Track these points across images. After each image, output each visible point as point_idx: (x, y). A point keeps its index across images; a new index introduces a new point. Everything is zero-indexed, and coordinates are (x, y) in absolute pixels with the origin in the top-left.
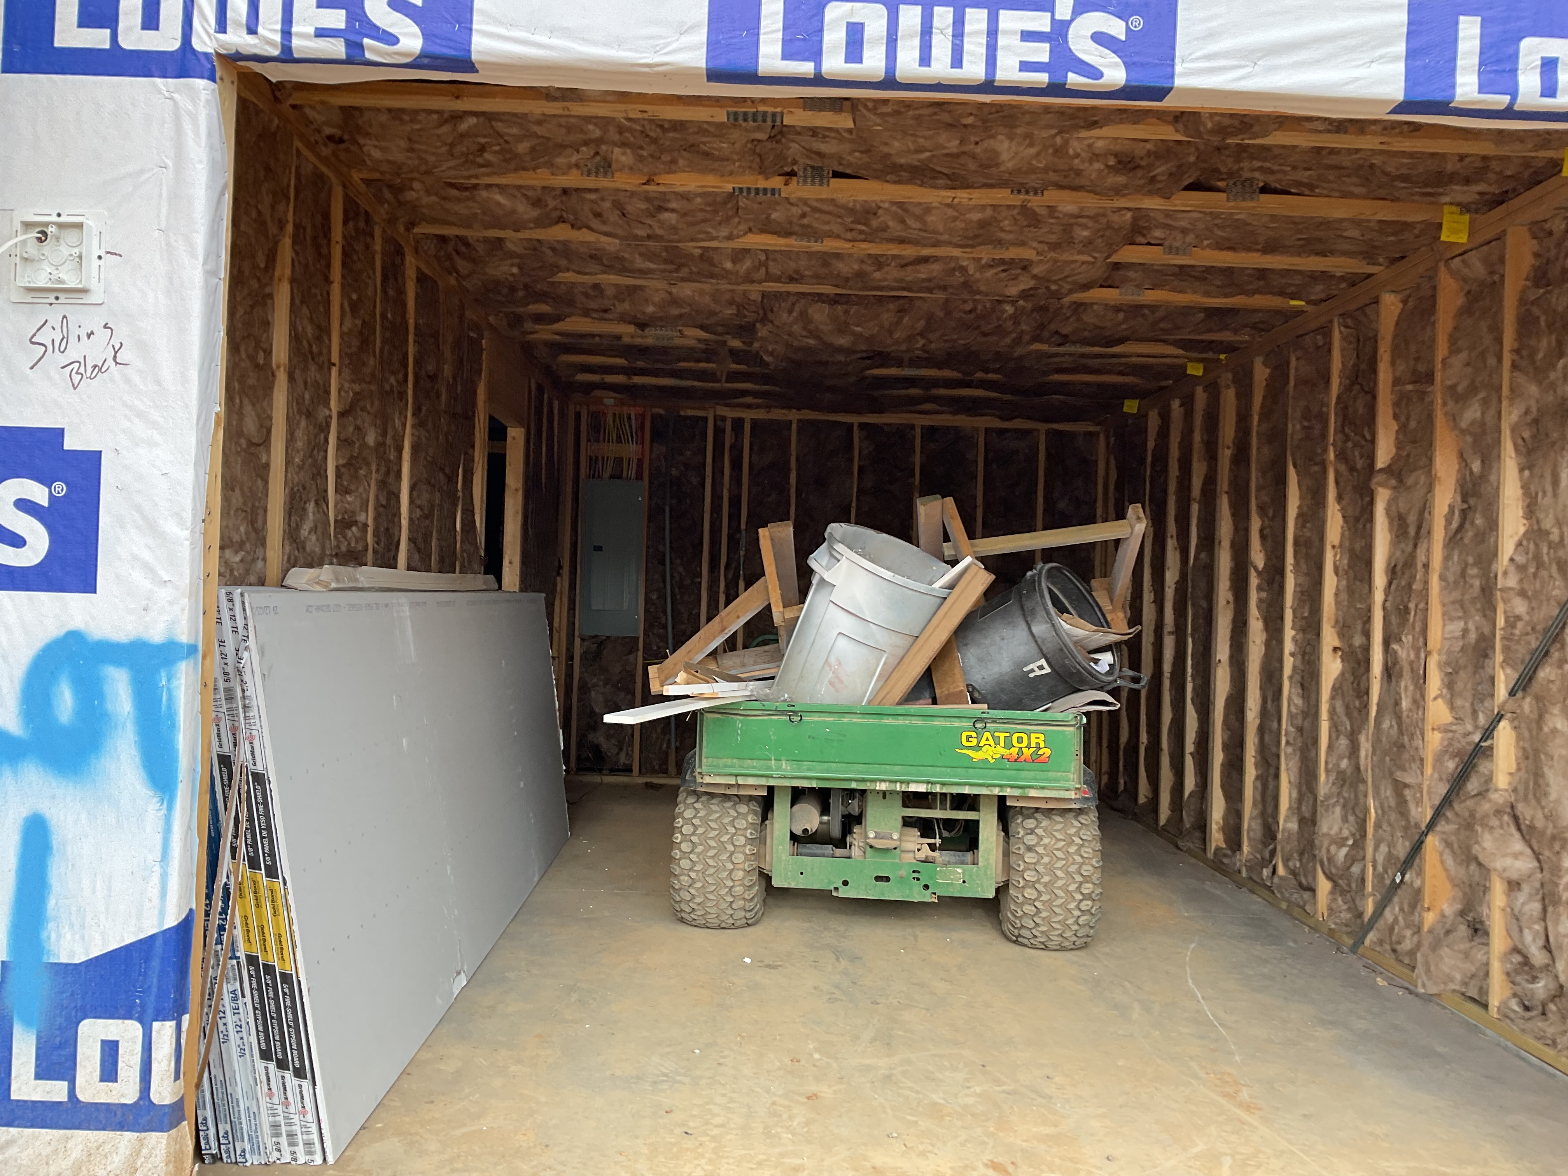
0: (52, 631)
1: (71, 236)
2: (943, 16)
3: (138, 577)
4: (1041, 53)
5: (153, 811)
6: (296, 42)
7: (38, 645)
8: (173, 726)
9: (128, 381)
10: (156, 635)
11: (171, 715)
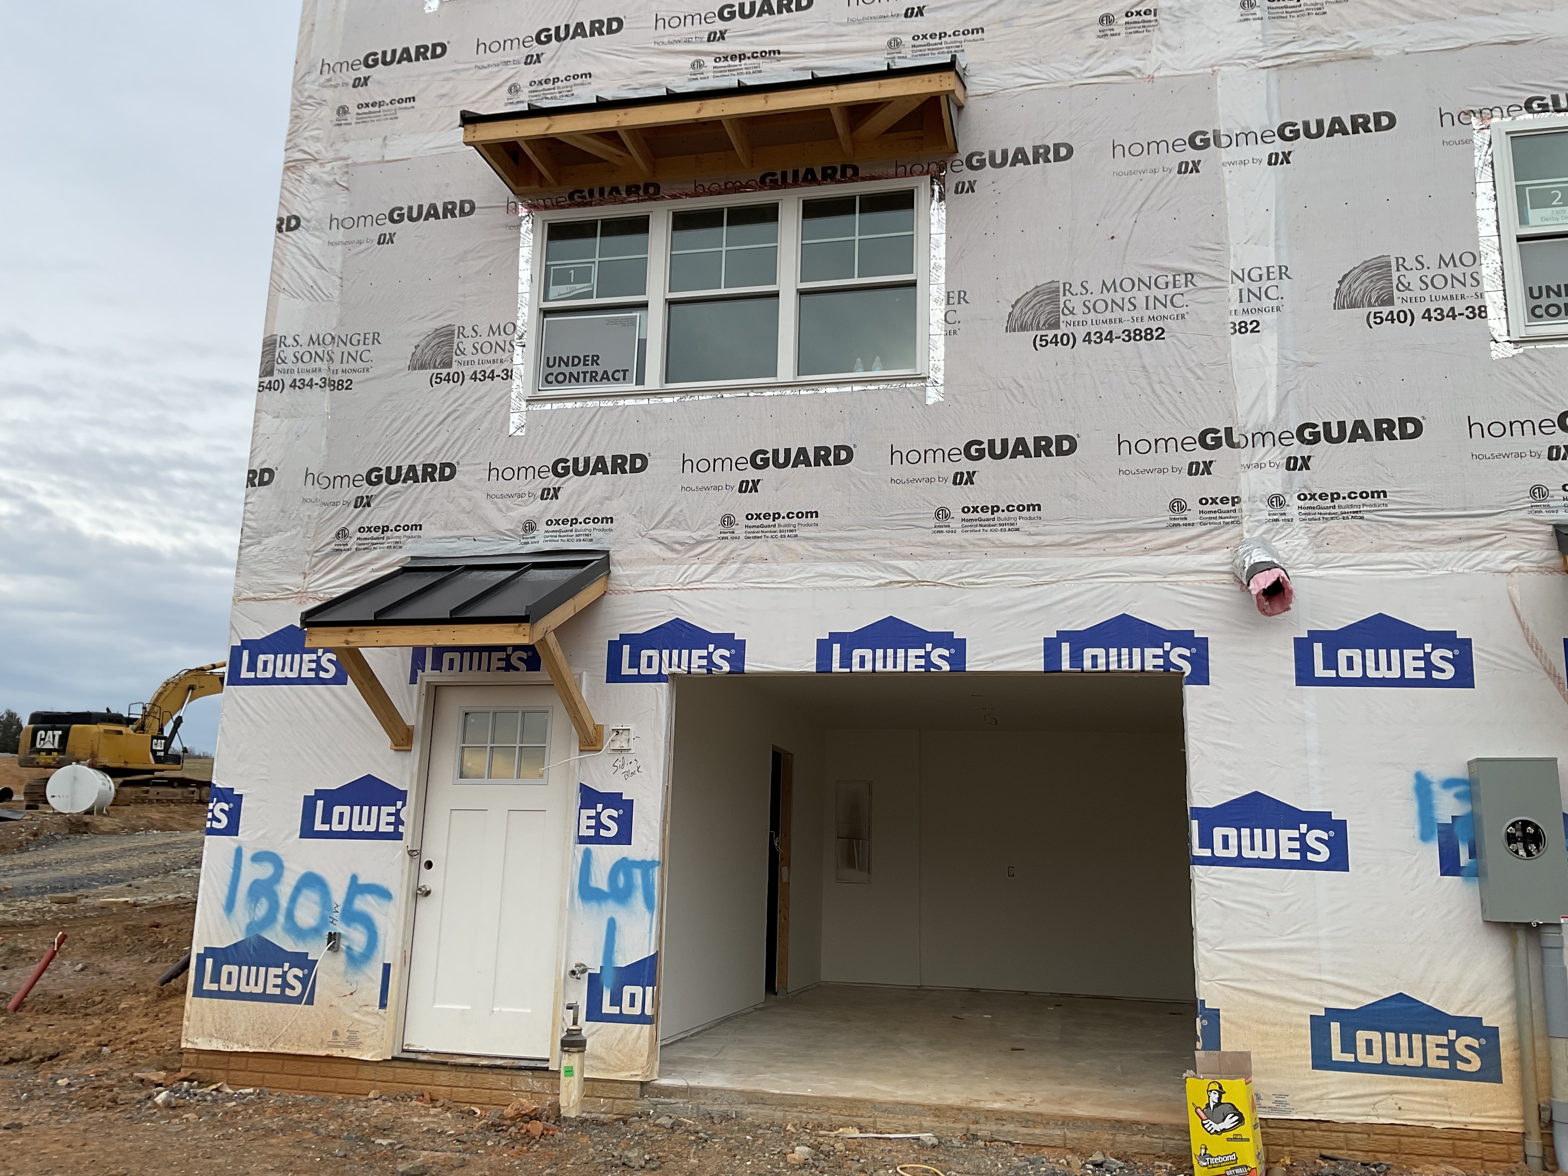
0: (618, 858)
1: (626, 732)
2: (890, 652)
3: (644, 839)
4: (922, 662)
5: (647, 916)
6: (692, 670)
7: (614, 862)
8: (654, 888)
9: (641, 777)
10: (649, 859)
11: (653, 885)
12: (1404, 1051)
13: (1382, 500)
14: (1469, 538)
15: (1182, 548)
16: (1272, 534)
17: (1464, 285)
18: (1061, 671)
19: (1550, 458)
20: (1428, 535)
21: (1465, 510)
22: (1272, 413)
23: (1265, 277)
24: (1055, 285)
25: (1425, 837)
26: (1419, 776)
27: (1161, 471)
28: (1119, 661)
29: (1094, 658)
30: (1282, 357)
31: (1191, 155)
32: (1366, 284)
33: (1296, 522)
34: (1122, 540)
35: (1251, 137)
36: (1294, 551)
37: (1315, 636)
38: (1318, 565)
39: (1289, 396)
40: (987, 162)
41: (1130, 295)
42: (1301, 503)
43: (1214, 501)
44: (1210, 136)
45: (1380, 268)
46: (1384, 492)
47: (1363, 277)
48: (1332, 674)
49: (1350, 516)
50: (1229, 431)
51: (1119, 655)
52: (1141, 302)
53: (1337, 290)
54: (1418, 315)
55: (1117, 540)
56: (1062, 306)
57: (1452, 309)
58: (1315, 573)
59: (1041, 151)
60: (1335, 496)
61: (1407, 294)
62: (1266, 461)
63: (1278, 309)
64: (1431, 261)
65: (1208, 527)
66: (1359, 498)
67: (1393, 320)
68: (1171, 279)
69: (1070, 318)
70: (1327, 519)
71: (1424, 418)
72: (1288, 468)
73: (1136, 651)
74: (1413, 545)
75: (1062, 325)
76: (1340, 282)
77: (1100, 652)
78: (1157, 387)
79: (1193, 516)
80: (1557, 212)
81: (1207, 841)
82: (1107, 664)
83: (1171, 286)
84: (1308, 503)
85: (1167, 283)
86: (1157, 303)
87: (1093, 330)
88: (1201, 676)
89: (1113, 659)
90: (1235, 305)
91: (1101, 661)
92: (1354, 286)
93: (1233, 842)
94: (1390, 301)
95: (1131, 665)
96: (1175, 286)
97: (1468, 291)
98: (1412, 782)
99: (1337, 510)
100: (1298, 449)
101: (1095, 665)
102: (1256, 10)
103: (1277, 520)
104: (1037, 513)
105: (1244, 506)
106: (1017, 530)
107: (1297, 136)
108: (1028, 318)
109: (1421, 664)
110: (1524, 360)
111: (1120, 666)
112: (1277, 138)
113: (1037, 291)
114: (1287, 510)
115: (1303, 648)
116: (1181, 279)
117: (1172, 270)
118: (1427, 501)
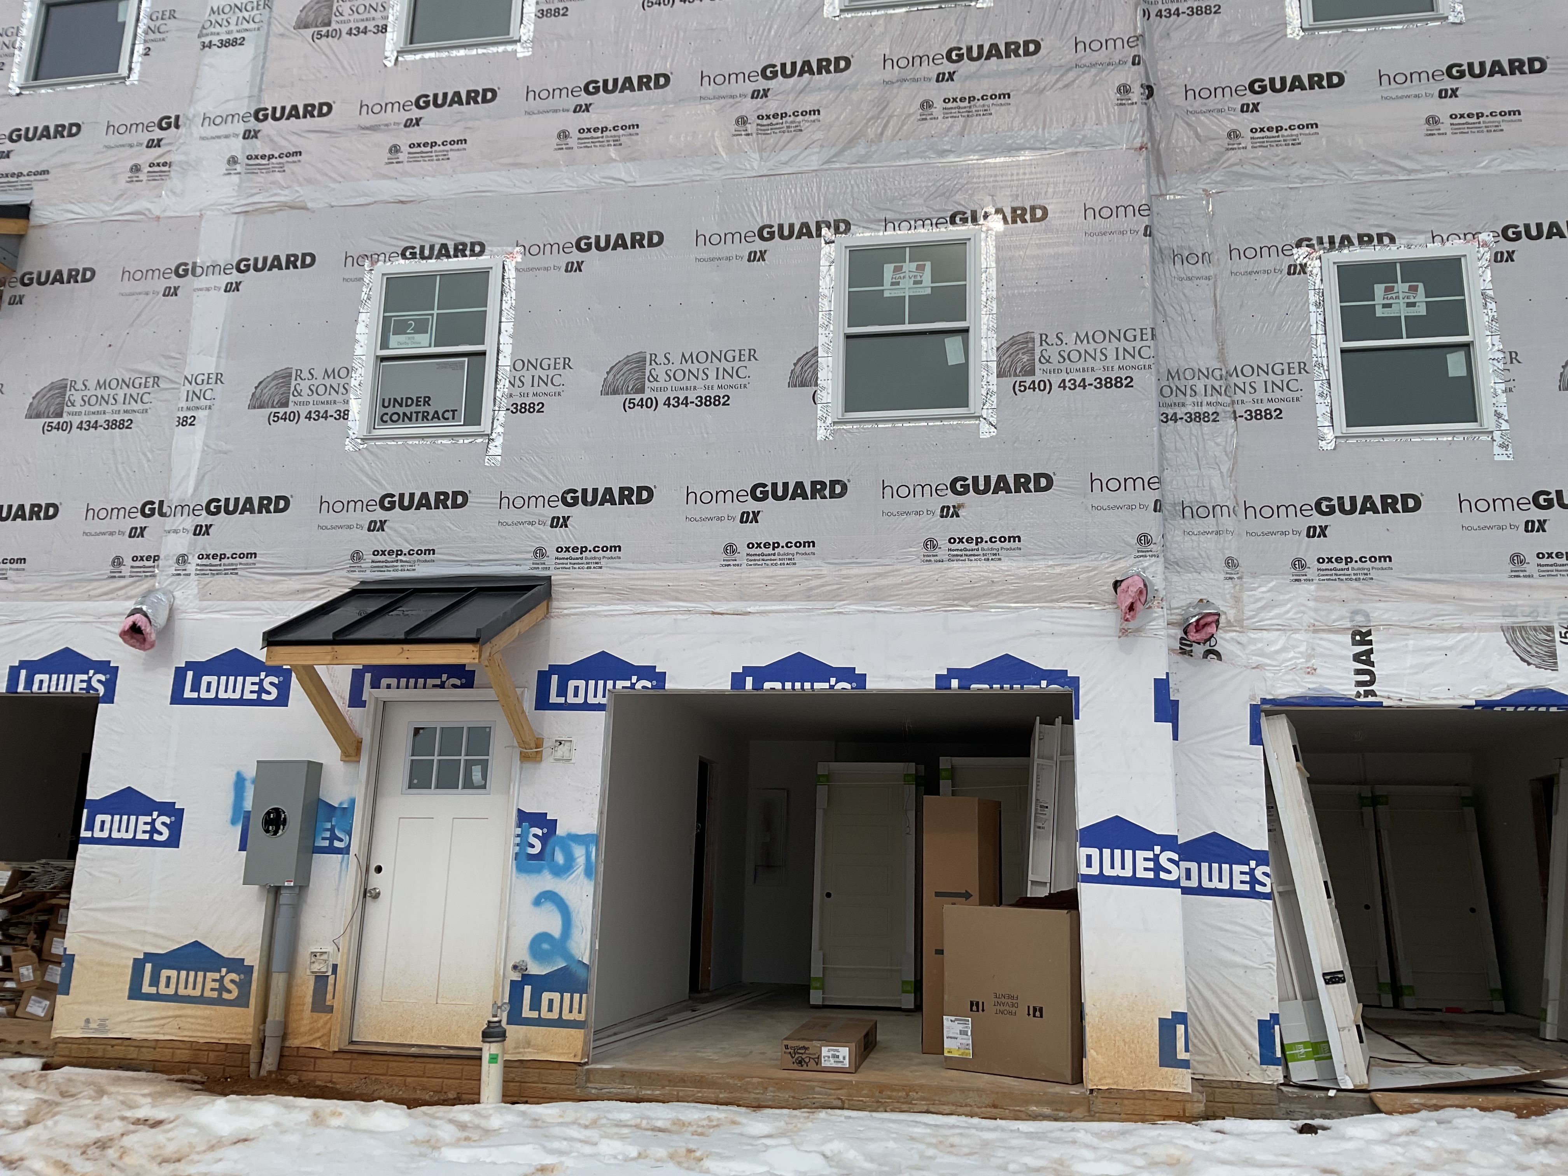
12: (190, 985)
13: (252, 560)
14: (305, 591)
15: (114, 595)
16: (175, 585)
17: (337, 393)
18: (17, 693)
19: (369, 530)
20: (278, 588)
21: (306, 569)
22: (190, 491)
23: (205, 382)
24: (65, 382)
25: (234, 822)
26: (239, 774)
27: (111, 534)
28: (57, 685)
29: (41, 682)
30: (205, 444)
31: (175, 281)
32: (273, 390)
33: (193, 576)
34: (76, 588)
35: (217, 268)
36: (186, 599)
37: (190, 665)
38: (202, 610)
39: (206, 477)
40: (35, 281)
41: (114, 392)
42: (199, 562)
43: (142, 559)
44: (190, 267)
45: (284, 377)
46: (255, 554)
47: (271, 385)
48: (195, 695)
49: (229, 572)
50: (161, 503)
51: (58, 679)
52: (120, 399)
53: (253, 394)
54: (303, 416)
55: (71, 588)
56: (67, 399)
57: (326, 412)
58: (198, 616)
59: (74, 273)
60: (223, 556)
61: (299, 399)
62: (181, 528)
63: (210, 408)
64: (319, 373)
65: (135, 579)
66: (238, 559)
67: (285, 419)
68: (143, 381)
69: (71, 409)
70: (213, 574)
71: (292, 496)
72: (195, 534)
73: (70, 676)
74: (266, 595)
75: (65, 415)
76: (256, 388)
77: (46, 677)
78: (120, 467)
79: (126, 570)
80: (409, 338)
81: (90, 827)
82: (49, 687)
83: (143, 386)
84: (204, 561)
85: (140, 384)
86: (132, 400)
87: (85, 419)
88: (109, 697)
89: (54, 683)
90: (183, 404)
91: (45, 685)
92: (264, 391)
93: (107, 826)
94: (286, 405)
95: (64, 688)
96: (145, 387)
97: (339, 398)
98: (233, 778)
99: (222, 568)
100: (204, 519)
101: (40, 688)
102: (238, 167)
103: (179, 575)
104: (22, 566)
105: (161, 562)
106: (6, 578)
107: (248, 270)
108: (42, 408)
109: (256, 688)
110: (366, 452)
111: (57, 689)
112: (234, 271)
113: (52, 386)
114: (188, 567)
115: (180, 674)
116: (151, 380)
117: (146, 373)
118: (282, 561)
